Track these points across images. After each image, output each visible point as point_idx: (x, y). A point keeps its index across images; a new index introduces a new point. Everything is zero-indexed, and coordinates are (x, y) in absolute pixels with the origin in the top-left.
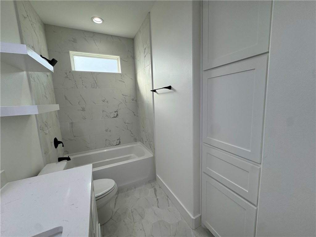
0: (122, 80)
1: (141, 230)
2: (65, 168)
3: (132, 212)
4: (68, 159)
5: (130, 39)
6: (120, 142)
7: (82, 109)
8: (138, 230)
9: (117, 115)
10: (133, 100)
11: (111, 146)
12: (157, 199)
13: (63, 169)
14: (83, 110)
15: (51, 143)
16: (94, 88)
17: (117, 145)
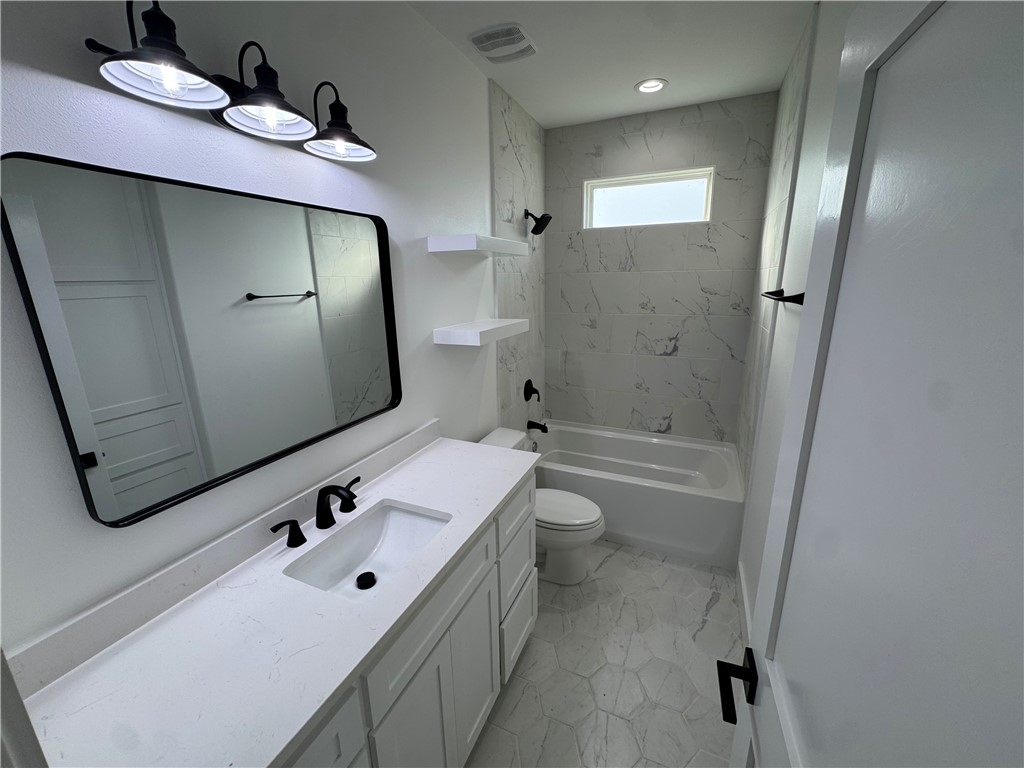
0: (709, 245)
1: (622, 646)
2: (518, 443)
3: (624, 604)
4: (544, 429)
5: (768, 93)
6: (669, 427)
7: (590, 323)
8: (615, 642)
9: (675, 349)
10: (736, 307)
11: (644, 429)
12: (704, 622)
13: (513, 445)
14: (593, 325)
15: (519, 388)
16: (624, 269)
17: (659, 431)
